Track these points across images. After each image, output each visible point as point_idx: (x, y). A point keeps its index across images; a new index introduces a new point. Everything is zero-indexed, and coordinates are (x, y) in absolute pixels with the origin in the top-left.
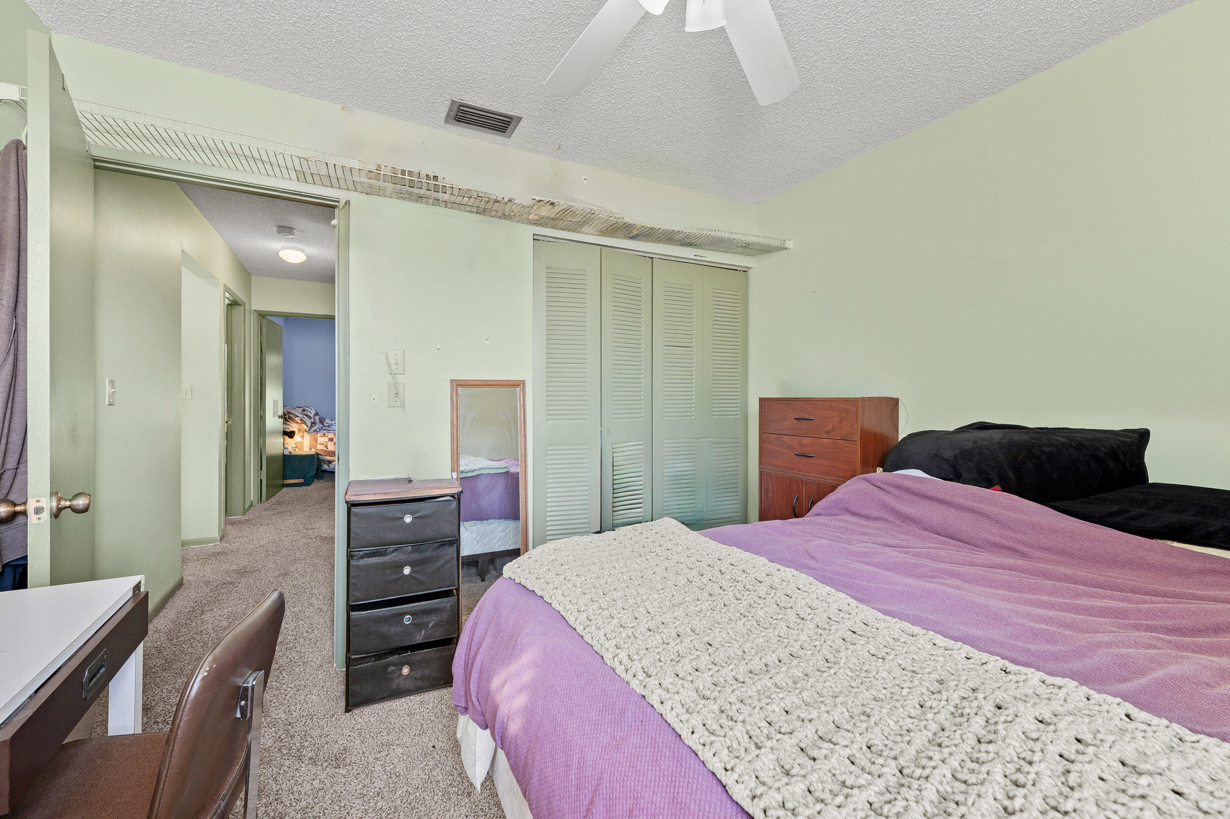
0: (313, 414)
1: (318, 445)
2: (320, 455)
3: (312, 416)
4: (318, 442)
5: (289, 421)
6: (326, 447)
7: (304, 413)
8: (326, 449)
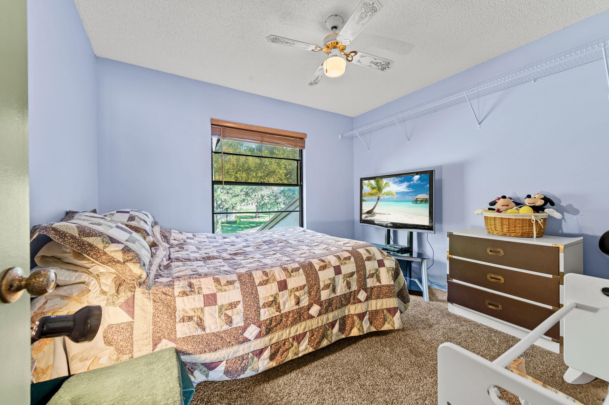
0: (150, 224)
1: (179, 326)
2: (185, 353)
3: (148, 228)
4: (179, 314)
5: (84, 258)
6: (201, 324)
7: (133, 223)
8: (200, 332)
